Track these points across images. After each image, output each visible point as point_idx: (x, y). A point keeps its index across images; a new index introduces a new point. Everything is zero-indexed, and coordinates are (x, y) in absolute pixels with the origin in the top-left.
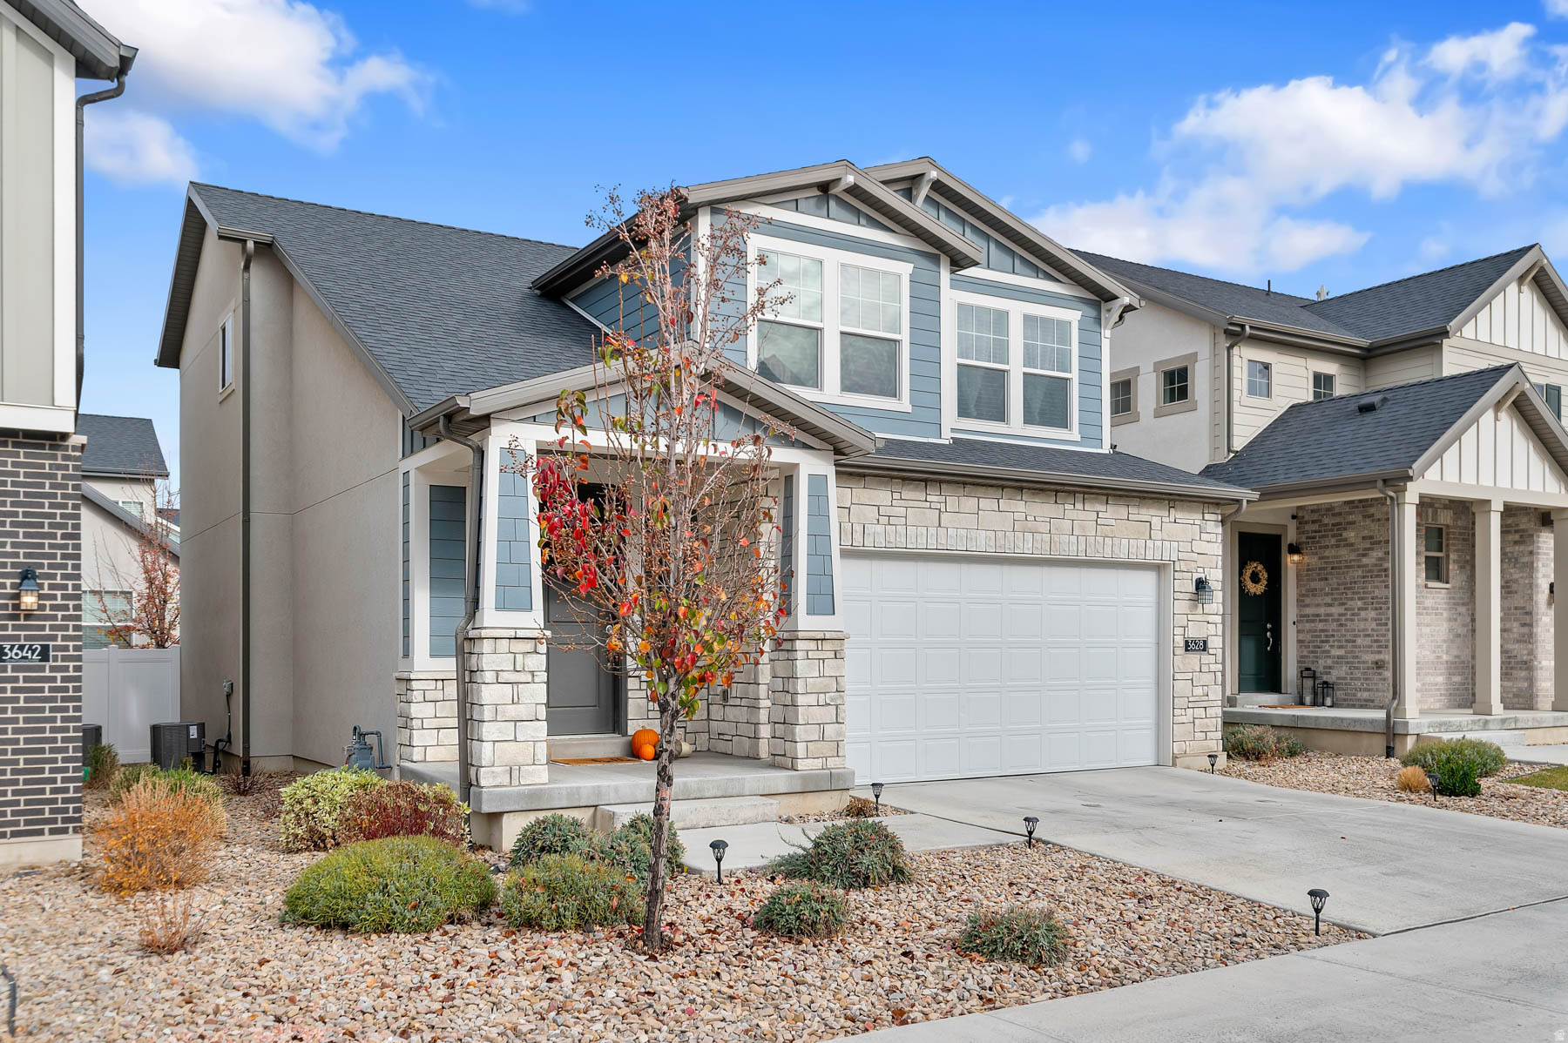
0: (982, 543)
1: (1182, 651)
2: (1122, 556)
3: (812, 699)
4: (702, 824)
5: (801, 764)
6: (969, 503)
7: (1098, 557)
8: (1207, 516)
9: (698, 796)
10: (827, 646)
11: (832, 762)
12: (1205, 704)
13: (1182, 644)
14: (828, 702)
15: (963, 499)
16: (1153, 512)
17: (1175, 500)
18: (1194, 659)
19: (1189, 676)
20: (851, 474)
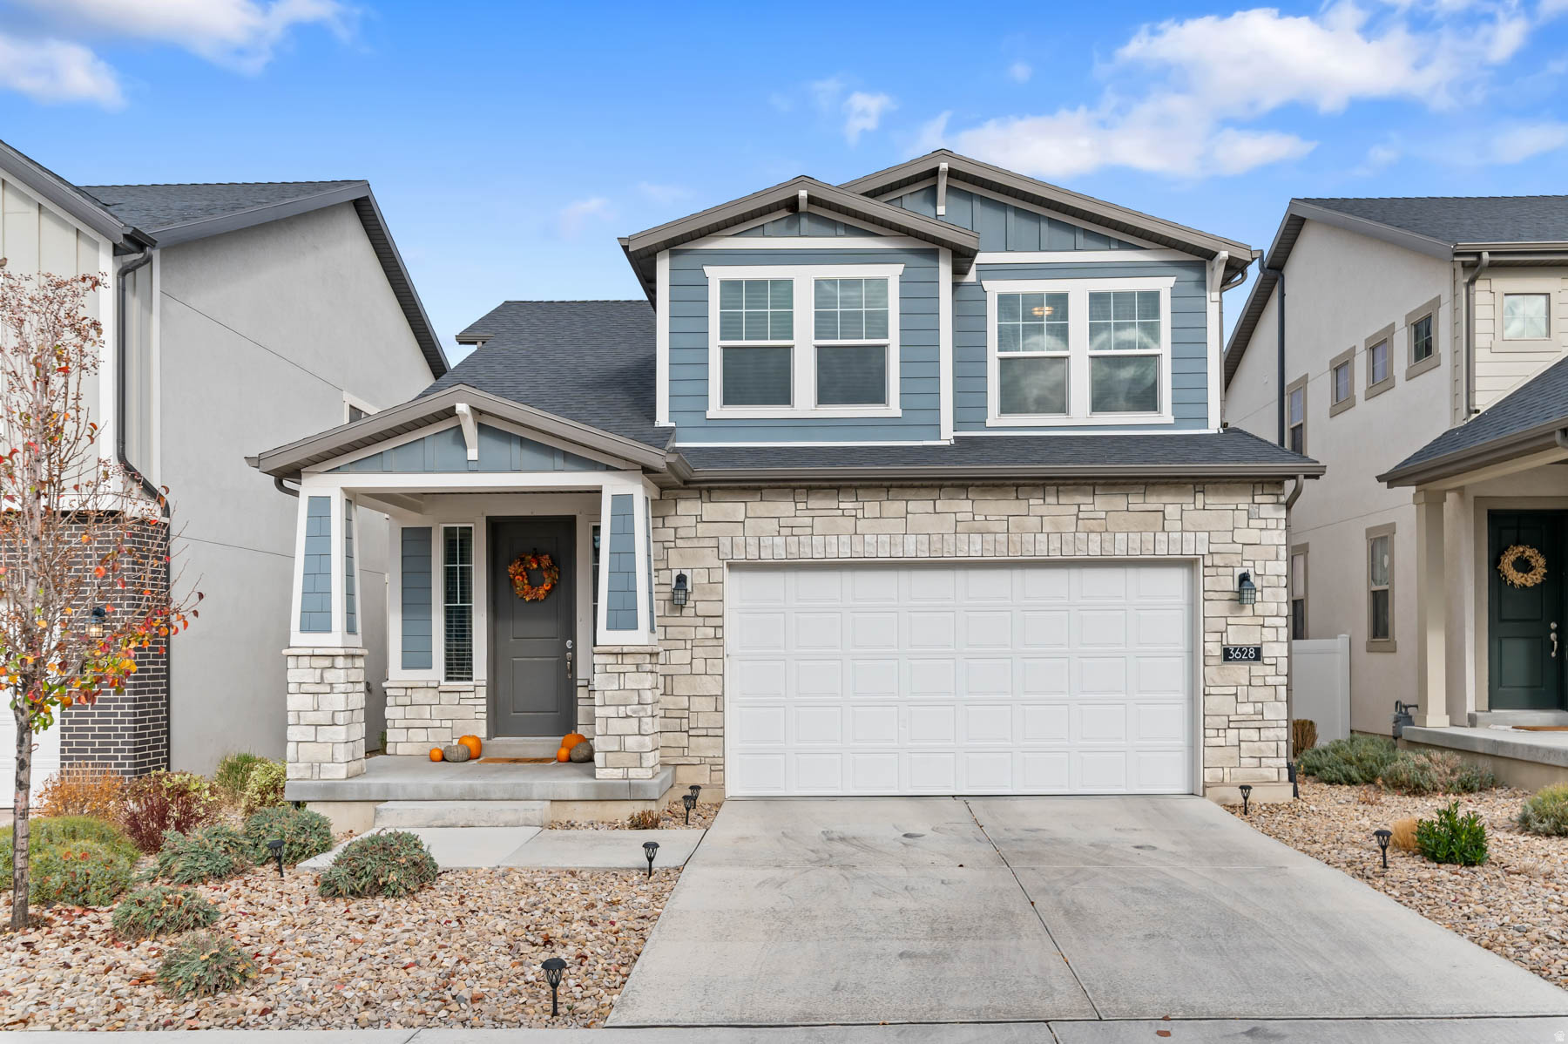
0: (911, 548)
1: (1219, 661)
2: (1120, 552)
3: (611, 711)
4: (461, 823)
5: (600, 773)
6: (895, 507)
7: (1080, 555)
8: (1258, 499)
9: (484, 797)
10: (628, 660)
11: (633, 773)
12: (1258, 724)
13: (1218, 652)
14: (629, 714)
15: (886, 504)
16: (1165, 499)
17: (1204, 484)
18: (1240, 671)
19: (1233, 690)
20: (744, 489)
